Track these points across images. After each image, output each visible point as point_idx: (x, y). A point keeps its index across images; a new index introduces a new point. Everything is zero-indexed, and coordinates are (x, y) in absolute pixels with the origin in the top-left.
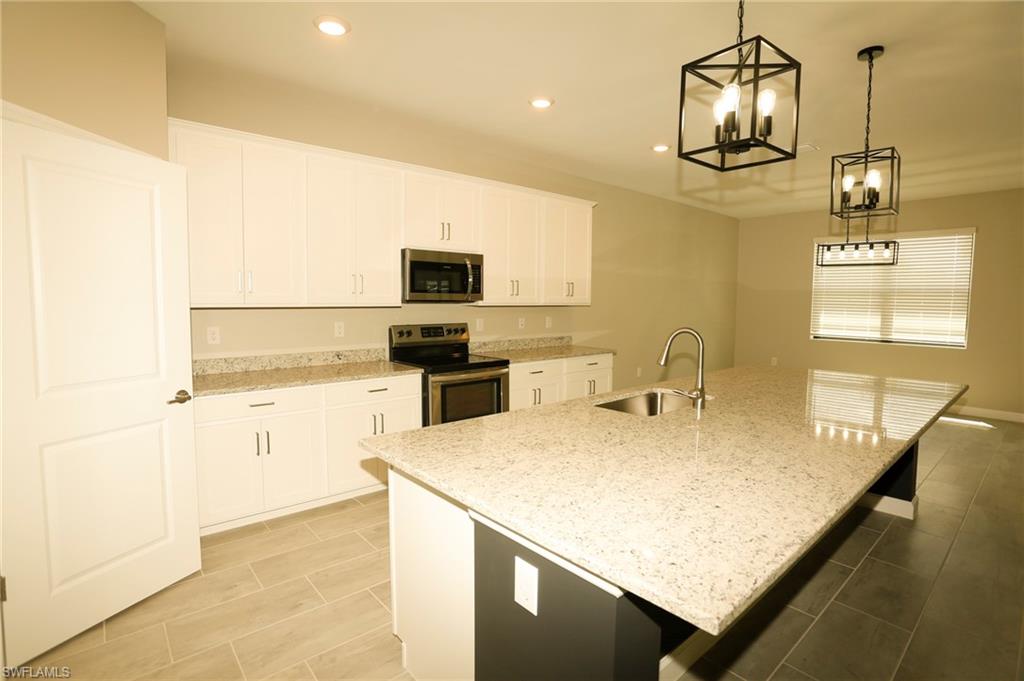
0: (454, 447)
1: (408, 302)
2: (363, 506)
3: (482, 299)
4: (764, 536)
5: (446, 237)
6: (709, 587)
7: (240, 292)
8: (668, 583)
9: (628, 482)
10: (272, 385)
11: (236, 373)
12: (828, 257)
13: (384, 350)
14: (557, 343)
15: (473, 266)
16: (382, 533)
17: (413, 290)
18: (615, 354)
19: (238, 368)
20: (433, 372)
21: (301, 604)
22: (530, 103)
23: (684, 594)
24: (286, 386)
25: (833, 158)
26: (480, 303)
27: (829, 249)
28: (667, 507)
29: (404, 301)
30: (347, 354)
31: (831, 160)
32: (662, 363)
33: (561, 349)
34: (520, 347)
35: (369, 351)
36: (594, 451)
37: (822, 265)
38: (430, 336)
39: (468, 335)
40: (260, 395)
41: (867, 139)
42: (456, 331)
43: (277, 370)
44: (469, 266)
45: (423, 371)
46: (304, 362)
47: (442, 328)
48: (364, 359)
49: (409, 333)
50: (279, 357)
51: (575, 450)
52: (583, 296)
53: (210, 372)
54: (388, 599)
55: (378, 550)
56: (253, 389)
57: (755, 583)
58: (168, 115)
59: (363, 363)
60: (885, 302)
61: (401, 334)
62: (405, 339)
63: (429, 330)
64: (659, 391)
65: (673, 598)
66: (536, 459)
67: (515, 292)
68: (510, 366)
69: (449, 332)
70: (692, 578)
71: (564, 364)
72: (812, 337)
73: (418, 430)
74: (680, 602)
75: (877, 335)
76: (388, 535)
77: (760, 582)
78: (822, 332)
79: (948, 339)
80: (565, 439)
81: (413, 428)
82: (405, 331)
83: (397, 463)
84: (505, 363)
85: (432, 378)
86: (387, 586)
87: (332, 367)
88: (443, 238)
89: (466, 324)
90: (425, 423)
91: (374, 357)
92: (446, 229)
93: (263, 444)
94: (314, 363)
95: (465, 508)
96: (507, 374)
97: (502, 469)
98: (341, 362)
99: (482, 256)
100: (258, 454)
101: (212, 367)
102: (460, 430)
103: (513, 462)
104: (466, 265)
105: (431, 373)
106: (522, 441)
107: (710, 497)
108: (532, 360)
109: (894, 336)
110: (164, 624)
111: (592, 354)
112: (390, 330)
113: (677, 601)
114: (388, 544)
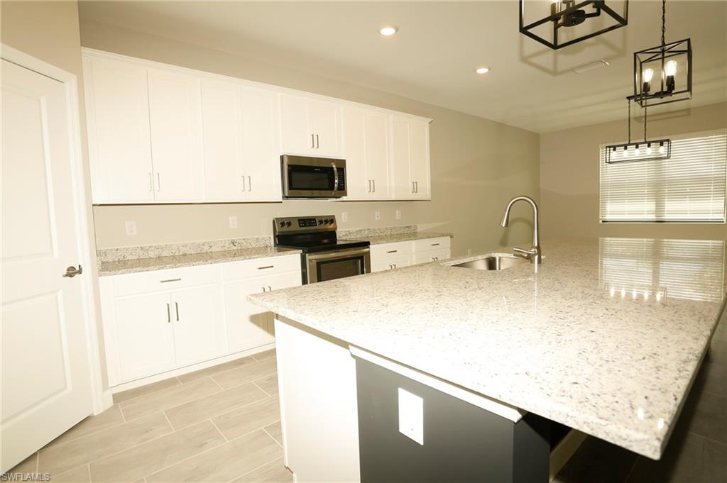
0: (332, 297)
1: (287, 197)
2: (258, 361)
3: (346, 195)
4: (655, 354)
5: (315, 146)
6: (628, 405)
7: (151, 191)
8: (581, 403)
9: (497, 315)
10: (179, 264)
11: (151, 258)
12: (614, 155)
13: (270, 238)
14: (406, 231)
15: (337, 168)
16: (272, 383)
17: (291, 187)
18: (451, 237)
19: (152, 254)
20: (310, 252)
21: (206, 443)
22: (379, 32)
23: (603, 413)
24: (189, 265)
25: (635, 54)
26: (344, 198)
27: (614, 150)
28: (544, 333)
29: (285, 197)
30: (240, 241)
31: (633, 56)
32: (504, 225)
33: (409, 234)
34: (377, 234)
35: (258, 239)
36: (458, 295)
37: (609, 163)
38: (305, 226)
39: (336, 224)
40: (168, 273)
41: (663, 36)
42: (326, 222)
43: (185, 255)
44: (335, 169)
45: (301, 251)
46: (206, 249)
47: (315, 219)
48: (254, 245)
49: (289, 224)
50: (186, 246)
51: (441, 295)
52: (425, 192)
53: (130, 257)
54: (279, 436)
55: (270, 396)
56: (163, 268)
57: (676, 399)
58: (82, 45)
59: (253, 248)
60: (658, 191)
61: (283, 224)
62: (286, 229)
63: (305, 221)
64: (497, 255)
65: (593, 418)
66: (407, 302)
67: (372, 190)
68: (371, 246)
69: (321, 222)
70: (602, 396)
71: (413, 245)
72: (601, 221)
73: (299, 287)
74: (604, 422)
75: (653, 217)
76: (276, 384)
77: (680, 398)
78: (608, 217)
79: (711, 217)
80: (429, 287)
81: (295, 286)
82: (286, 222)
83: (281, 311)
84: (367, 244)
85: (308, 257)
86: (278, 426)
87: (229, 252)
88: (313, 147)
89: (334, 216)
90: (305, 282)
91: (262, 244)
92: (315, 140)
93: (173, 313)
94: (214, 249)
95: (345, 345)
96: (369, 252)
97: (378, 311)
98: (235, 248)
99: (344, 161)
100: (169, 321)
101: (131, 254)
102: (336, 285)
103: (387, 306)
104: (333, 168)
105: (308, 253)
106: (390, 290)
107: (581, 323)
108: (388, 242)
109: (667, 217)
110: (88, 464)
111: (435, 237)
112: (274, 221)
113: (600, 421)
114: (278, 391)
